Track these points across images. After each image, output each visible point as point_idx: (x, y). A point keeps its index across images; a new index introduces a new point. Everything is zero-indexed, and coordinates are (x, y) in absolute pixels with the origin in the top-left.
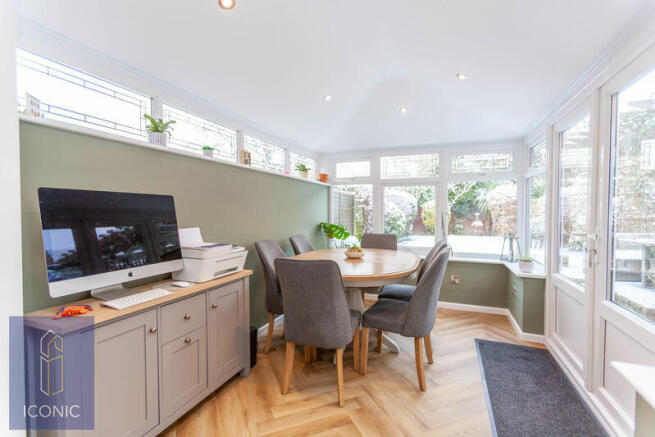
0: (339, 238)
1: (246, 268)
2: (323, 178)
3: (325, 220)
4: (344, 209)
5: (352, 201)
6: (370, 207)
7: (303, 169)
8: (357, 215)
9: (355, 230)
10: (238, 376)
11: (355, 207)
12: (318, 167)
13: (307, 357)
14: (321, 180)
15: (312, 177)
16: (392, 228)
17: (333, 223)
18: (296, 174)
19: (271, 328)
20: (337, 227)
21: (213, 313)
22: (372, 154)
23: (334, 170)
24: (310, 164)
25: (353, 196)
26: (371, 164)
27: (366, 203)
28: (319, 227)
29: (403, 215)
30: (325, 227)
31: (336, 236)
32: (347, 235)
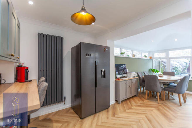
0: (156, 73)
1: (137, 77)
2: (151, 58)
3: (151, 68)
4: (157, 65)
5: (159, 63)
6: (166, 64)
7: (146, 56)
8: (161, 66)
9: (161, 71)
10: (135, 96)
11: (161, 64)
12: (149, 55)
13: (149, 96)
14: (150, 58)
15: (148, 58)
16: (176, 71)
17: (154, 68)
18: (144, 58)
19: (141, 90)
20: (155, 70)
21: (132, 83)
22: (166, 51)
23: (154, 55)
24: (147, 54)
25: (160, 61)
26: (166, 54)
27: (165, 63)
28: (150, 70)
29: (181, 66)
30: (151, 70)
31: (155, 72)
32: (158, 72)
